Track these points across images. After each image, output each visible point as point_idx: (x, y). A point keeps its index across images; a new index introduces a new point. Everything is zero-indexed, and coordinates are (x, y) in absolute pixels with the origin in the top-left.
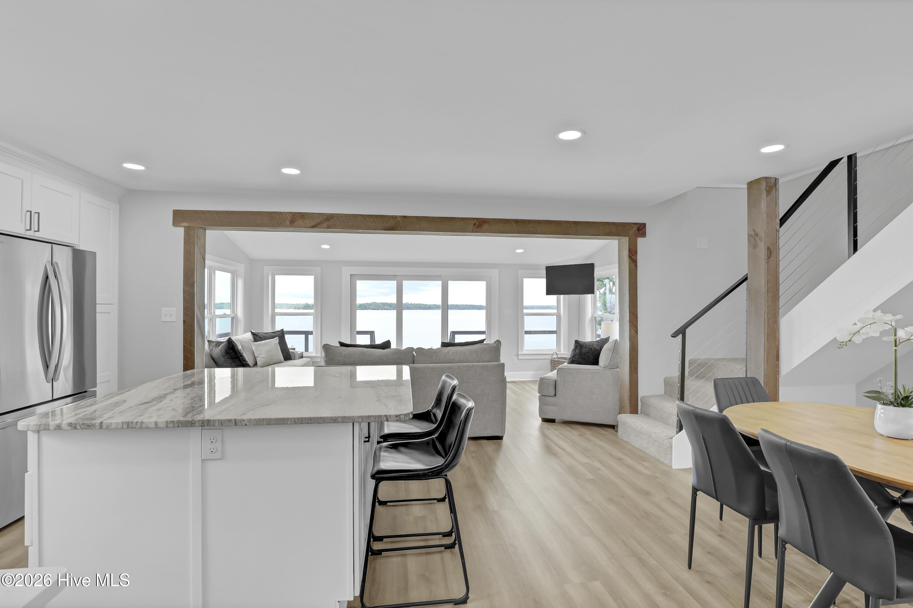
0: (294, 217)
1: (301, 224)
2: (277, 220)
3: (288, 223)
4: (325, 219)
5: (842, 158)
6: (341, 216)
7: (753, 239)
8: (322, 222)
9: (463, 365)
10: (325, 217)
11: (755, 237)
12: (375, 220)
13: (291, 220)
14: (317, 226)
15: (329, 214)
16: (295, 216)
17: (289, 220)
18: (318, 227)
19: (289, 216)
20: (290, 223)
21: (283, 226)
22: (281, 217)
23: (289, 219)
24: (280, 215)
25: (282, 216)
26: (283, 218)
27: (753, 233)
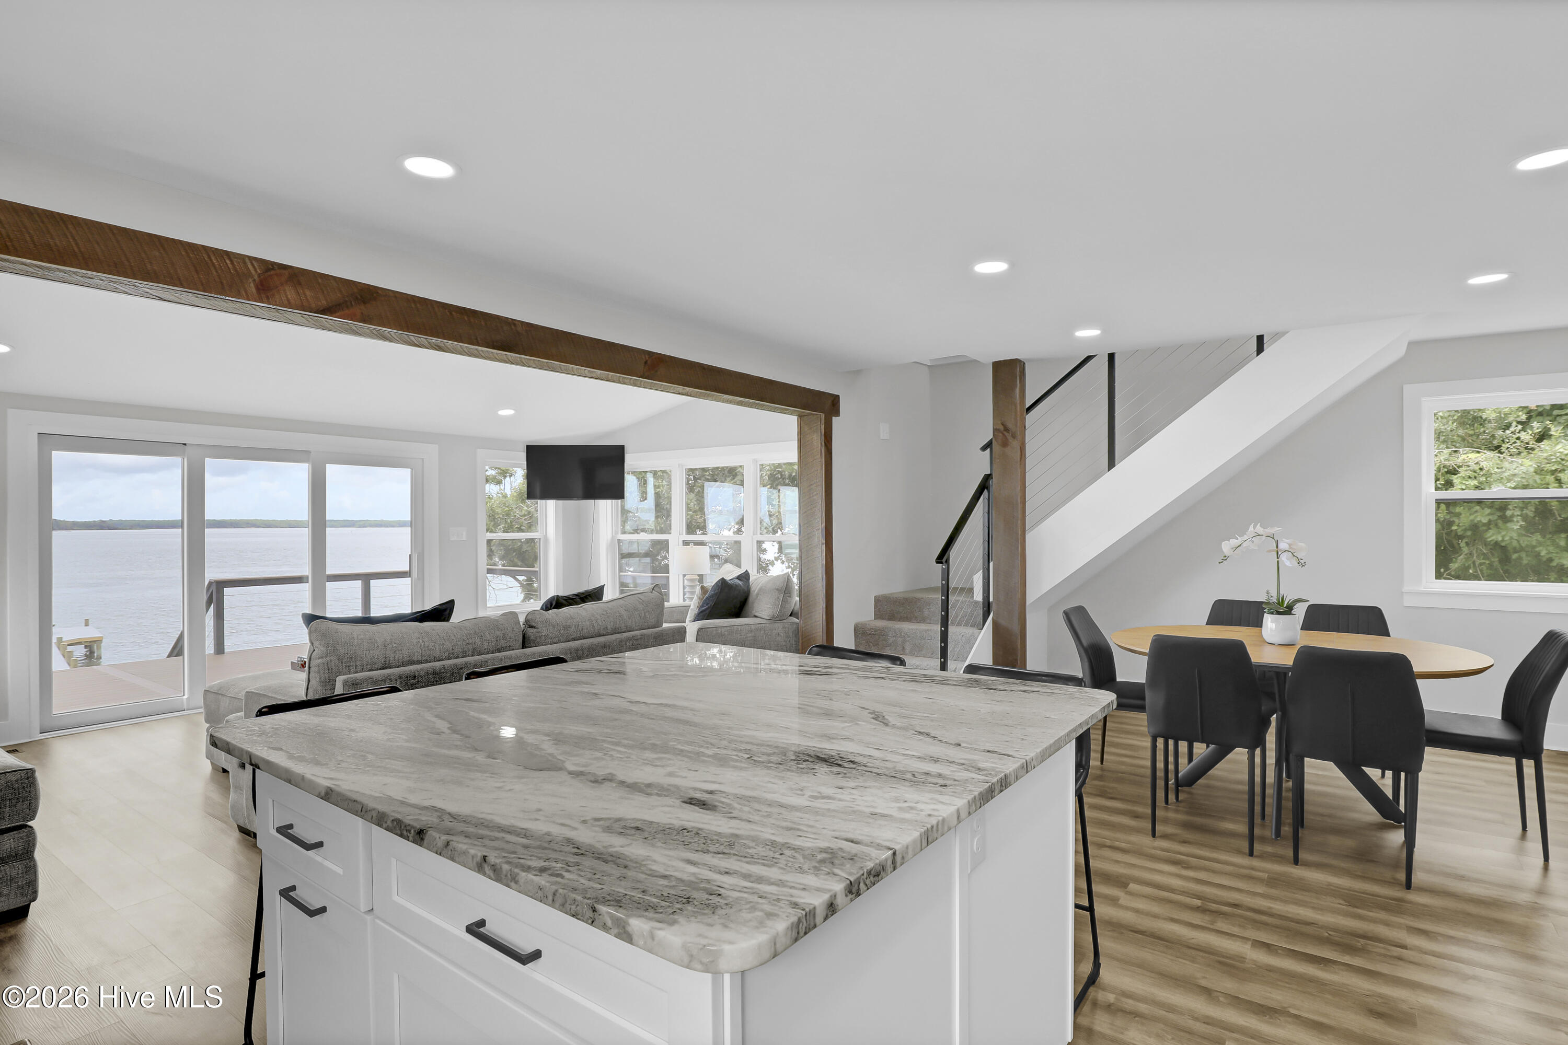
0: (269, 273)
1: (289, 297)
2: (217, 272)
3: (254, 290)
4: (357, 298)
5: (1095, 356)
6: (396, 297)
7: (1001, 434)
8: (349, 303)
9: (627, 636)
10: (356, 290)
11: (1005, 433)
12: (472, 320)
13: (261, 281)
14: (335, 312)
15: (367, 287)
16: (272, 272)
17: (254, 280)
18: (337, 314)
19: (255, 270)
20: (258, 289)
21: (238, 295)
22: (230, 266)
23: (256, 277)
24: (228, 262)
25: (232, 263)
26: (236, 271)
27: (1002, 428)
